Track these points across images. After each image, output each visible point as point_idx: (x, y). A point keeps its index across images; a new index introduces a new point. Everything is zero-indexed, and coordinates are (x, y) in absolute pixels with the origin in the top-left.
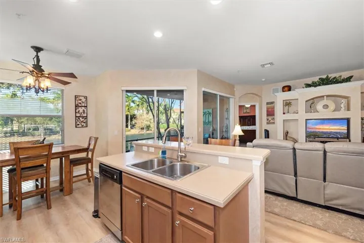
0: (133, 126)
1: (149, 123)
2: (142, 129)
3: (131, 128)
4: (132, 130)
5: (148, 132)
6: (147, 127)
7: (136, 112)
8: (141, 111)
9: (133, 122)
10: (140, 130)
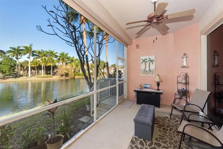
0: (54, 74)
1: (67, 72)
2: (62, 75)
3: (53, 75)
4: (54, 76)
5: (67, 78)
6: (66, 74)
7: (57, 64)
8: (61, 63)
9: (55, 71)
10: (60, 76)
